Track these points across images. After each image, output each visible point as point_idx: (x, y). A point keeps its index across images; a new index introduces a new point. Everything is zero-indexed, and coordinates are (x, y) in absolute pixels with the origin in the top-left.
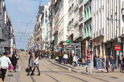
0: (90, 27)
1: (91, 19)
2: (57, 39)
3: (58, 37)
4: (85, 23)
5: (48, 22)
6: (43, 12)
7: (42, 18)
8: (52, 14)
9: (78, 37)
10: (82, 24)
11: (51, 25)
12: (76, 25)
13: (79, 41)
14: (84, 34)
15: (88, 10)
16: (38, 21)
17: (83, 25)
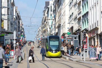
0: (87, 20)
1: (87, 13)
2: (60, 32)
3: (61, 30)
4: (83, 16)
5: (53, 15)
6: (48, 7)
7: (47, 12)
8: (56, 8)
9: (77, 29)
10: (80, 17)
11: (55, 19)
12: (76, 18)
13: (78, 33)
14: (82, 26)
15: (85, 5)
16: (44, 15)
17: (82, 18)
